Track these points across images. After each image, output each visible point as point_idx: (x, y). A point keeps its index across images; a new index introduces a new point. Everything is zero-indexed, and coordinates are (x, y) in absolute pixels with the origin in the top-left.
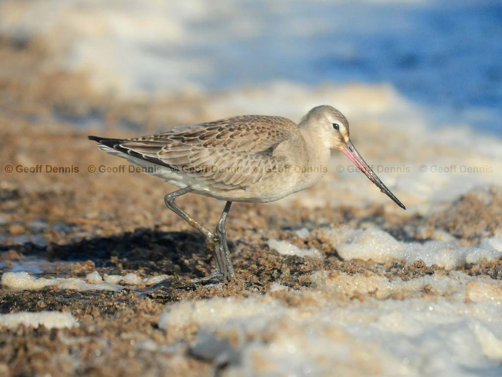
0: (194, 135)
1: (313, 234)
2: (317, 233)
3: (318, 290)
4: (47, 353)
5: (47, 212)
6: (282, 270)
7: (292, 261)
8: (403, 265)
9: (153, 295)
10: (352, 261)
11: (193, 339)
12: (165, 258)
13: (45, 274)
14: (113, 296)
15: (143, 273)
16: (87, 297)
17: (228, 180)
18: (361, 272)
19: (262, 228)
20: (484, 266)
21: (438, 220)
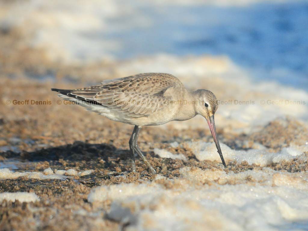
0: (115, 85)
1: (181, 145)
2: (183, 145)
3: (184, 179)
4: (20, 217)
5: (20, 132)
6: (162, 167)
7: (168, 161)
8: (235, 163)
9: (84, 182)
10: (204, 162)
11: (109, 208)
12: (92, 160)
13: (19, 170)
14: (60, 183)
15: (79, 169)
16: (45, 183)
17: (137, 111)
18: (210, 168)
19: (150, 142)
20: (283, 164)
21: (256, 137)
